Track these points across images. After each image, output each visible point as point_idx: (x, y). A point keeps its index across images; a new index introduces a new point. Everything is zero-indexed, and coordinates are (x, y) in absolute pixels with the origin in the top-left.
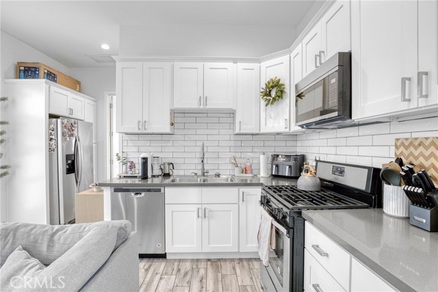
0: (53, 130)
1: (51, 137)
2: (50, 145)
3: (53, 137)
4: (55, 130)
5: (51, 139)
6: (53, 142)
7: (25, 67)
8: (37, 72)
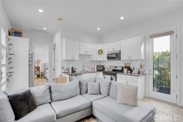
0: (30, 58)
1: (30, 60)
2: (29, 63)
3: (31, 60)
4: (31, 58)
5: (29, 61)
6: (30, 62)
7: (15, 31)
8: (21, 34)
